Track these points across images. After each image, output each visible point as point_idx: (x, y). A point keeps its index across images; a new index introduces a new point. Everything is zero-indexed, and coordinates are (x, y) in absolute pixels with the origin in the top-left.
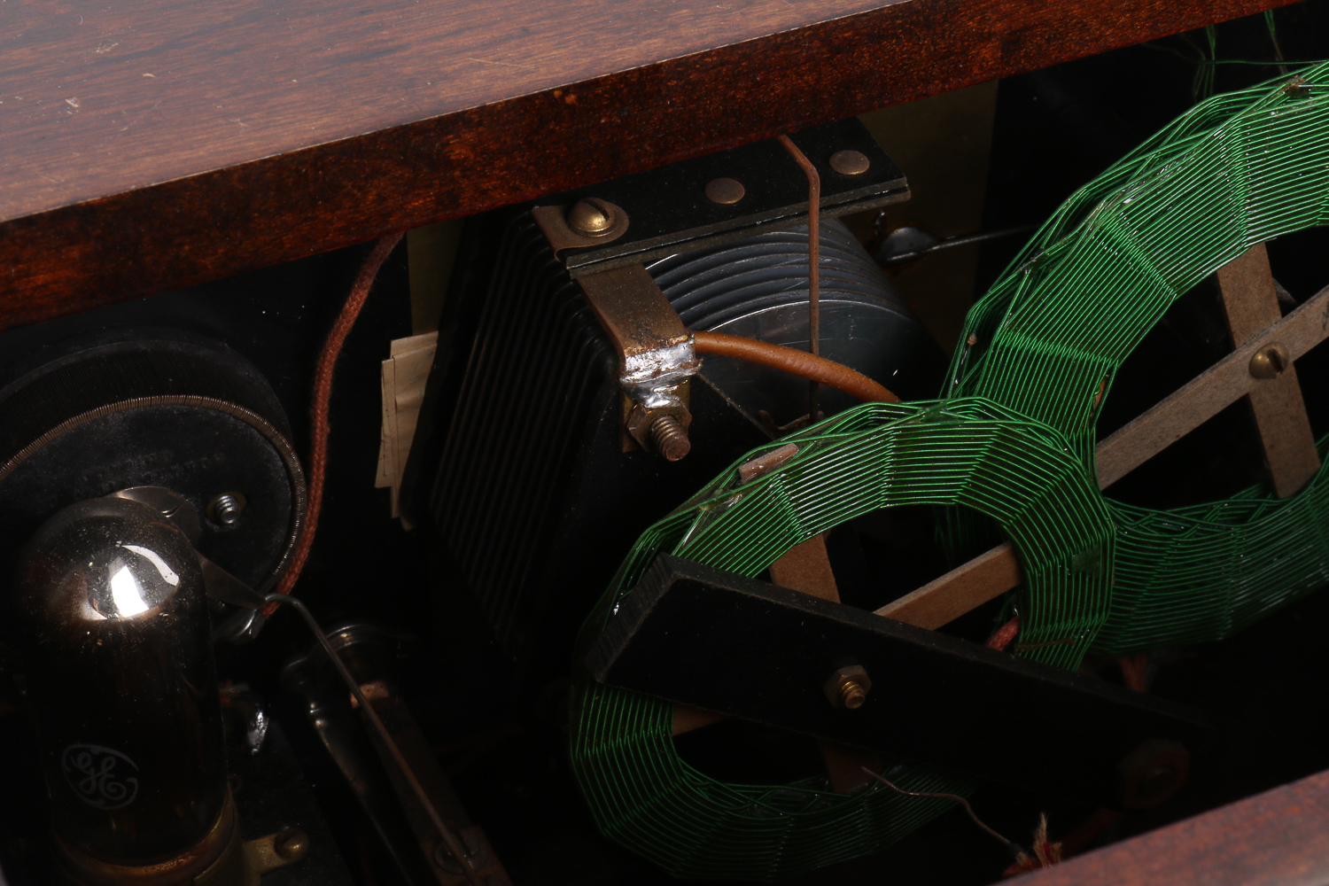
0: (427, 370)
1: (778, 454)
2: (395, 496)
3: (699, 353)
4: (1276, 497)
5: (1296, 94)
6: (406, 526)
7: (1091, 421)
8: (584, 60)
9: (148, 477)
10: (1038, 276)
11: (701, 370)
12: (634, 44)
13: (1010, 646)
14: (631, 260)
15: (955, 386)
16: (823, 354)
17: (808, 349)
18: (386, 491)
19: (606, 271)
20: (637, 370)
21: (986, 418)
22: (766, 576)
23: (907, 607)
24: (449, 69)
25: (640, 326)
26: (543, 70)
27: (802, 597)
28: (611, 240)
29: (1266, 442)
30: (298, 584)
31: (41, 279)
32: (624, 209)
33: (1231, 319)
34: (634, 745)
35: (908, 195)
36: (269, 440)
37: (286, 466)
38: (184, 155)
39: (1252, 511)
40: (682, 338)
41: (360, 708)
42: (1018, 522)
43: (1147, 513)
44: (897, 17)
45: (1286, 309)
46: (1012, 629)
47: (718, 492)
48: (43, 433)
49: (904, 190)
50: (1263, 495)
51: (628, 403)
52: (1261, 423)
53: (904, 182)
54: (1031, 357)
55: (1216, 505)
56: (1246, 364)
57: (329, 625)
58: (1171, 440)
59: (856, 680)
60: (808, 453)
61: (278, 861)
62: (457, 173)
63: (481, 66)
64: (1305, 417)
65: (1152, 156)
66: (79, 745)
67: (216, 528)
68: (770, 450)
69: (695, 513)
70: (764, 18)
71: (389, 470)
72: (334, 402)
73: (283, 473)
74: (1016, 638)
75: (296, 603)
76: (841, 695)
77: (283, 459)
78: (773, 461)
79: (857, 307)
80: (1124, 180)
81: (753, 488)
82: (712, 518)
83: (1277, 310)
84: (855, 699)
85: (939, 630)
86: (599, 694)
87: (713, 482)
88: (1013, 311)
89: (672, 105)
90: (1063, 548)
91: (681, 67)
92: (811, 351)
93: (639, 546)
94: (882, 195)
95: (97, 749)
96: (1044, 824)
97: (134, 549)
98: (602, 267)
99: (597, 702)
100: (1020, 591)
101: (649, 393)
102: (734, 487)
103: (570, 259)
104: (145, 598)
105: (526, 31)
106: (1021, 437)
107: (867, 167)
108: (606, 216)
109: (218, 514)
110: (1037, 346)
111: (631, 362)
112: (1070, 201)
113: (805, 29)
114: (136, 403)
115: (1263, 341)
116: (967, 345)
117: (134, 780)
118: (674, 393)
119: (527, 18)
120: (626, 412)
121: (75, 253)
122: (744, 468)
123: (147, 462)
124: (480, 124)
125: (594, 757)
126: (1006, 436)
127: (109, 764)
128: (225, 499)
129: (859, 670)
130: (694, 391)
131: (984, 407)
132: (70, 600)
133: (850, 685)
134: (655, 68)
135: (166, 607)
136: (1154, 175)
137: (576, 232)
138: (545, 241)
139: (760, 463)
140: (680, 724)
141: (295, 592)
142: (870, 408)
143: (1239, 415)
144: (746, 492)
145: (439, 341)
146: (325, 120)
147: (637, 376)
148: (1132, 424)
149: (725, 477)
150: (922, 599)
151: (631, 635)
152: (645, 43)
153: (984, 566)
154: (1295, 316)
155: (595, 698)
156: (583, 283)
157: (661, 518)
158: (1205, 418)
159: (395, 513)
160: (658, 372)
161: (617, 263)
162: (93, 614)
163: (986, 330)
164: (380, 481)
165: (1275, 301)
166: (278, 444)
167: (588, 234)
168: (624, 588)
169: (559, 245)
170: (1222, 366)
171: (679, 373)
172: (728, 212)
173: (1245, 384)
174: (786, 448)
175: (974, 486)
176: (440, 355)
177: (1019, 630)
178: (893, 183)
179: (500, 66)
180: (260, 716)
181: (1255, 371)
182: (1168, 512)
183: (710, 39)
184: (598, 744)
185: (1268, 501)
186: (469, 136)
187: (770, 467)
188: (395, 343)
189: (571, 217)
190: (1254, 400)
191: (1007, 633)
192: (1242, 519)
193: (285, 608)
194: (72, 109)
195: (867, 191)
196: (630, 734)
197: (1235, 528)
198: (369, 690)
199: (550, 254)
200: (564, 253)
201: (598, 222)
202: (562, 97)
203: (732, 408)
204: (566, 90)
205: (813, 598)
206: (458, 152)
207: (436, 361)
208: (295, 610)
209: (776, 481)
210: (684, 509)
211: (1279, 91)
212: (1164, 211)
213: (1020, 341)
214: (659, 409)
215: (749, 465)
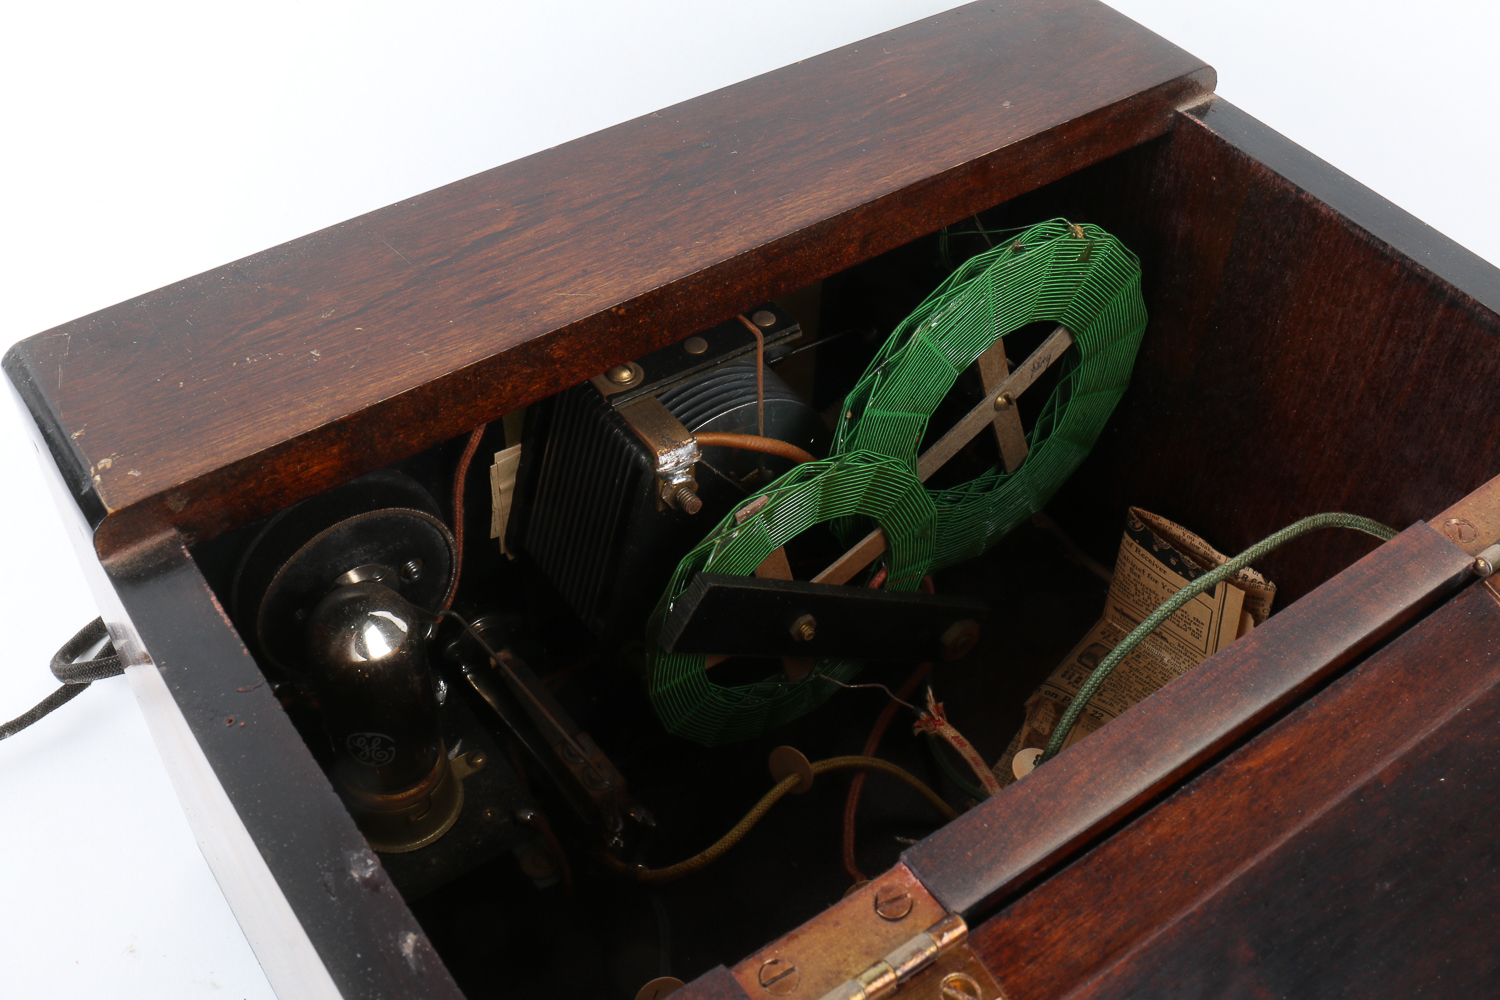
0: (517, 467)
1: (757, 503)
2: (502, 541)
3: (700, 446)
4: (1006, 473)
5: (1018, 251)
6: (510, 557)
7: (915, 450)
8: (626, 287)
9: (366, 559)
10: (885, 375)
11: (702, 458)
12: (653, 273)
13: (882, 585)
14: (648, 395)
15: (841, 443)
16: (766, 435)
17: (757, 433)
18: (497, 539)
19: (635, 404)
20: (666, 463)
21: (869, 462)
22: (753, 574)
23: (829, 575)
24: (544, 302)
25: (663, 437)
26: (602, 296)
27: (776, 582)
28: (636, 385)
29: (1001, 444)
30: (453, 603)
31: (316, 469)
32: (639, 364)
33: (984, 380)
34: (685, 681)
35: (800, 334)
36: (435, 526)
37: (445, 539)
38: (394, 379)
39: (994, 483)
40: (690, 440)
41: (498, 667)
42: (887, 517)
43: (939, 493)
44: (803, 236)
45: (1012, 370)
46: (883, 575)
47: (725, 530)
48: (302, 545)
49: (798, 331)
50: (998, 473)
51: (661, 483)
52: (999, 434)
53: (798, 326)
54: (884, 420)
55: (974, 482)
56: (993, 404)
57: (470, 620)
58: (954, 453)
59: (809, 624)
60: (775, 500)
61: (470, 771)
62: (558, 366)
63: (564, 298)
64: (1021, 427)
65: (943, 297)
66: (358, 734)
67: (407, 581)
68: (752, 501)
69: (713, 544)
70: (727, 246)
71: (498, 528)
72: (466, 495)
73: (443, 543)
74: (885, 580)
75: (455, 614)
76: (800, 634)
77: (443, 536)
78: (755, 508)
79: (776, 402)
80: (930, 311)
81: (746, 526)
82: (723, 546)
83: (1007, 372)
84: (810, 635)
85: (846, 584)
86: (665, 657)
87: (720, 524)
88: (874, 396)
89: (680, 306)
90: (910, 527)
91: (683, 283)
92: (759, 435)
93: (680, 568)
94: (786, 336)
95: (369, 735)
96: (931, 692)
97: (378, 614)
98: (632, 402)
99: (664, 662)
100: (887, 554)
101: (674, 476)
102: (735, 526)
103: (614, 400)
104: (388, 643)
105: (585, 272)
106: (888, 470)
107: (775, 320)
108: (631, 371)
109: (408, 573)
110: (887, 414)
111: (662, 459)
112: (899, 328)
113: (752, 251)
114: (356, 518)
115: (1001, 390)
116: (846, 418)
117: (393, 748)
118: (687, 473)
119: (584, 263)
120: (660, 488)
121: (335, 450)
122: (738, 514)
123: (365, 551)
124: (570, 334)
125: (663, 692)
126: (881, 471)
127: (377, 741)
128: (410, 564)
129: (809, 617)
130: (698, 471)
131: (864, 455)
132: (343, 652)
133: (805, 627)
134: (669, 286)
135: (402, 647)
136: (946, 308)
137: (614, 383)
138: (596, 391)
139: (747, 509)
140: (710, 662)
141: (453, 607)
142: (803, 466)
143: (988, 434)
144: (742, 529)
145: (522, 449)
146: (477, 345)
147: (666, 467)
148: (934, 447)
149: (727, 520)
150: (837, 569)
151: (686, 623)
152: (660, 271)
153: (868, 544)
154: (1017, 373)
155: (663, 659)
156: (623, 413)
157: (691, 549)
158: (972, 437)
159: (502, 551)
160: (678, 463)
161: (641, 398)
162: (358, 658)
163: (858, 408)
164: (493, 534)
165: (1006, 367)
166: (440, 527)
167: (621, 384)
168: (674, 594)
169: (606, 393)
170: (980, 407)
171: (690, 462)
172: (699, 359)
173: (992, 415)
174: (760, 499)
175: (865, 502)
176: (523, 458)
177: (887, 574)
178: (792, 329)
179: (576, 296)
180: (442, 683)
181: (997, 407)
182: (949, 490)
183: (698, 264)
184: (665, 684)
185: (1002, 476)
186: (563, 342)
187: (755, 512)
188: (496, 454)
189: (610, 375)
190: (995, 423)
191: (880, 578)
192: (989, 488)
193: (448, 618)
194: (317, 357)
195: (778, 335)
196: (682, 675)
197: (987, 494)
198: (503, 655)
199: (602, 397)
200: (611, 397)
201: (626, 375)
202: (617, 311)
203: (718, 475)
204: (619, 307)
205: (781, 581)
206: (559, 353)
207: (521, 462)
208: (454, 618)
209: (758, 518)
210: (705, 543)
211: (1009, 250)
212: (953, 327)
213: (877, 413)
214: (680, 484)
215: (741, 512)
